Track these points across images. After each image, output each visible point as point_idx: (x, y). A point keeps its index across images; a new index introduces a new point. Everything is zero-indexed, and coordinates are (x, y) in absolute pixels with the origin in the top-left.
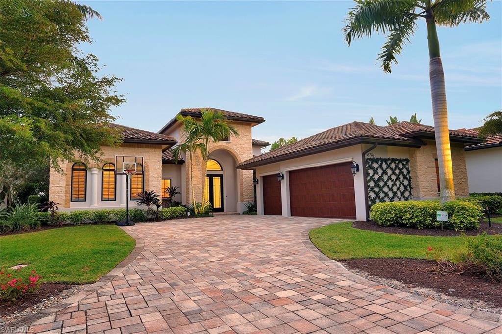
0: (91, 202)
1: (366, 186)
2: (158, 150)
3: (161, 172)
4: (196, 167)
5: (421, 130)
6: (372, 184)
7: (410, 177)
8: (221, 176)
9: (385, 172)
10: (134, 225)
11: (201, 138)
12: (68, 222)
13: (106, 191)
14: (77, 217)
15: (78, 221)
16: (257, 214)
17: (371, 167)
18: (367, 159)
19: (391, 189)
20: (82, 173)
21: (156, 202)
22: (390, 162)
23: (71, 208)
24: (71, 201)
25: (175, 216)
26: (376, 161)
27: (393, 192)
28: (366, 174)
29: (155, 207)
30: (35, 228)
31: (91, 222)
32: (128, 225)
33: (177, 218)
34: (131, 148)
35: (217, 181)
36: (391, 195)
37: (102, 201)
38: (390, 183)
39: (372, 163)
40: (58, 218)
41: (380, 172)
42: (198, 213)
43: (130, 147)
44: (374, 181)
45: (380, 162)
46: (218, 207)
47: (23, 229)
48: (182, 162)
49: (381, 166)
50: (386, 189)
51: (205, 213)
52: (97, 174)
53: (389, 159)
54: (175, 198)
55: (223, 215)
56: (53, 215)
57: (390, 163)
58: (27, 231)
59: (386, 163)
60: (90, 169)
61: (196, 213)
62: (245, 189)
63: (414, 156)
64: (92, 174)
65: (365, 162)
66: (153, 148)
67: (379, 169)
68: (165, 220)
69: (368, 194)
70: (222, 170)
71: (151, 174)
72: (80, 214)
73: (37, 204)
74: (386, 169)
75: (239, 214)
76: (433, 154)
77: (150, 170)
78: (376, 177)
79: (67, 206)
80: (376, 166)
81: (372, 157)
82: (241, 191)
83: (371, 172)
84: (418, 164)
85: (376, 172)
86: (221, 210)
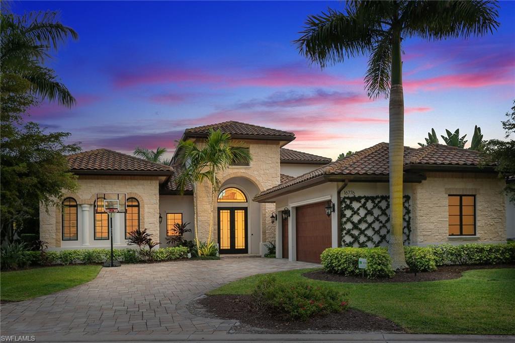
0: (83, 242)
1: (341, 229)
2: (154, 182)
3: (158, 208)
4: (206, 199)
5: (413, 163)
6: (349, 226)
7: (410, 218)
8: (245, 209)
9: (370, 213)
10: (120, 266)
11: (206, 165)
12: (59, 262)
13: (98, 229)
14: (67, 257)
15: (67, 261)
16: (275, 257)
17: (349, 207)
18: (345, 198)
19: (377, 232)
20: (73, 210)
21: (148, 242)
22: (379, 200)
23: (62, 247)
24: (63, 240)
25: (173, 257)
26: (358, 199)
27: (380, 236)
28: (341, 215)
29: (147, 248)
30: (23, 267)
31: (81, 262)
32: (112, 266)
33: (176, 259)
34: (124, 181)
35: (240, 216)
36: (376, 238)
37: (95, 239)
38: (377, 226)
39: (351, 203)
40: (47, 258)
41: (362, 212)
42: (202, 255)
43: (122, 179)
44: (353, 223)
45: (363, 201)
46: (227, 248)
47: (11, 268)
48: (190, 193)
49: (364, 206)
50: (370, 233)
51: (210, 255)
52: (88, 211)
53: (377, 197)
54: (186, 236)
55: (247, 257)
56: (41, 255)
57: (379, 202)
58: (15, 269)
59: (373, 202)
60: (80, 205)
61: (200, 255)
62: (269, 226)
63: (415, 192)
64: (83, 211)
65: (341, 202)
66: (148, 180)
67: (361, 209)
68: (160, 261)
69: (342, 237)
70: (247, 202)
71: (146, 210)
72: (70, 254)
73: (25, 244)
74: (372, 209)
75: (260, 257)
76: (446, 189)
77: (145, 206)
78: (356, 219)
79: (58, 245)
80: (356, 205)
81: (352, 196)
82: (263, 228)
83: (348, 213)
84: (418, 202)
85: (356, 213)
86: (245, 251)
